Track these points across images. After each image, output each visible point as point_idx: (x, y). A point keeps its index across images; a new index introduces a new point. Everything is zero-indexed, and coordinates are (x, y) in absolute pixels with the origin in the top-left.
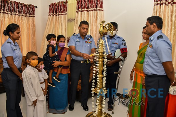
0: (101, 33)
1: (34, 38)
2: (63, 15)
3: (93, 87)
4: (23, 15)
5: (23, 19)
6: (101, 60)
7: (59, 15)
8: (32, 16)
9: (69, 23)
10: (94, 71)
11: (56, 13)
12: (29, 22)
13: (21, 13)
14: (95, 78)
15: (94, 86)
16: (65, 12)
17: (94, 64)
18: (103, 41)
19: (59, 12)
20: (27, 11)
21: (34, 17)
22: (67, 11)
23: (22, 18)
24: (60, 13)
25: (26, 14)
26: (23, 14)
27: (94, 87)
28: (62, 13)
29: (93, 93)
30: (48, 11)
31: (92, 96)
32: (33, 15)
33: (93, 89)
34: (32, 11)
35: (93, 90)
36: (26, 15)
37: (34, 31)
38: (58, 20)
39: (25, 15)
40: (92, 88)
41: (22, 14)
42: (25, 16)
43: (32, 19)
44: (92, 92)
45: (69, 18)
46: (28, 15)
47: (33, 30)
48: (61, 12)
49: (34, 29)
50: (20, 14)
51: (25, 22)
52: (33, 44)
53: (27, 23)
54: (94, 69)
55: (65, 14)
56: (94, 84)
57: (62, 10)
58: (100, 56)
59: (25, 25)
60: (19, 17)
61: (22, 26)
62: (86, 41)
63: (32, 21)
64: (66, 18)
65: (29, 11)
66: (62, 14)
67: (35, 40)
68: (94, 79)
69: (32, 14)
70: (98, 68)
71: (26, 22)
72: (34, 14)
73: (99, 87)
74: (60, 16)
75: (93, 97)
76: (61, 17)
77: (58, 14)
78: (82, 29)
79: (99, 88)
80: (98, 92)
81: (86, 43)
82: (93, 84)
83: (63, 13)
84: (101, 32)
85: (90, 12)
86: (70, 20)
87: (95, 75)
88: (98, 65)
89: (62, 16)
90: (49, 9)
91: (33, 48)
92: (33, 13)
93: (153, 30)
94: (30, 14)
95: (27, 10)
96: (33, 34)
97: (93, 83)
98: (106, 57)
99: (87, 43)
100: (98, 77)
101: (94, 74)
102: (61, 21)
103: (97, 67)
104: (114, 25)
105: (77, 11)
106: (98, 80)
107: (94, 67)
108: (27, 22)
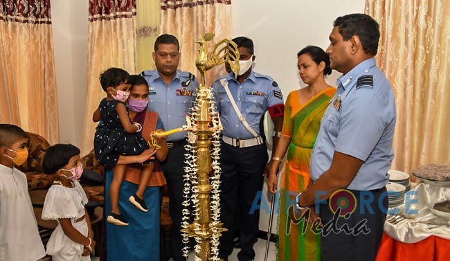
0: (203, 68)
1: (50, 83)
2: (125, 16)
3: (184, 219)
4: (16, 20)
5: (18, 29)
6: (203, 142)
7: (115, 17)
8: (42, 22)
9: (142, 38)
10: (187, 176)
11: (107, 13)
12: (35, 37)
13: (11, 15)
14: (188, 195)
15: (187, 216)
16: (130, 10)
17: (187, 155)
18: (207, 90)
19: (116, 11)
20: (29, 8)
21: (49, 23)
22: (135, 6)
23: (14, 27)
24: (118, 13)
25: (26, 15)
26: (18, 17)
27: (187, 220)
28: (124, 13)
29: (184, 235)
30: (88, 6)
31: (184, 246)
32: (46, 19)
33: (185, 225)
34: (42, 6)
35: (186, 227)
36: (26, 19)
37: (51, 64)
38: (113, 33)
39: (22, 18)
40: (183, 221)
41: (14, 17)
42: (25, 22)
43: (44, 28)
44: (183, 233)
45: (142, 25)
46: (31, 18)
47: (47, 61)
48: (122, 10)
49: (50, 57)
50: (9, 16)
51: (23, 36)
52: (48, 97)
53: (29, 42)
54: (187, 168)
55: (131, 13)
56: (186, 210)
57: (123, 4)
58: (200, 132)
59: (23, 47)
60: (6, 26)
61: (15, 48)
62: (178, 91)
63: (43, 35)
64: (135, 26)
65: (36, 8)
66: (122, 16)
67: (54, 87)
68: (186, 196)
69: (43, 17)
70: (195, 165)
71: (26, 36)
72: (48, 16)
73: (198, 219)
74: (118, 19)
75: (185, 248)
76: (121, 23)
77: (112, 15)
78: (159, 57)
79: (199, 222)
80: (197, 233)
81: (177, 94)
82: (185, 212)
83: (126, 10)
84: (203, 65)
85: (195, 7)
86: (143, 32)
87: (188, 185)
88: (193, 157)
89: (124, 19)
90: (90, 2)
91: (48, 110)
92: (47, 14)
93: (350, 56)
94: (37, 16)
95: (28, 5)
96: (47, 70)
97: (184, 207)
98: (217, 134)
99: (182, 94)
100: (196, 191)
101: (186, 182)
102: (121, 34)
103: (192, 163)
104: (245, 46)
105: (163, 4)
106: (195, 201)
107: (187, 162)
108: (28, 37)
